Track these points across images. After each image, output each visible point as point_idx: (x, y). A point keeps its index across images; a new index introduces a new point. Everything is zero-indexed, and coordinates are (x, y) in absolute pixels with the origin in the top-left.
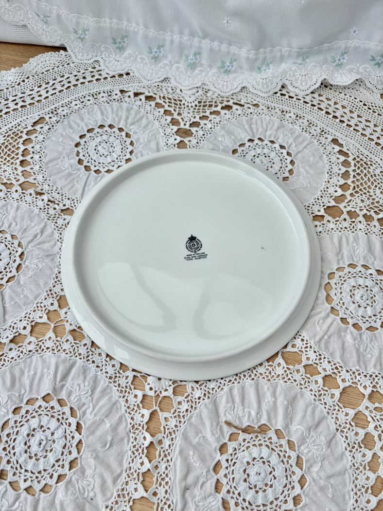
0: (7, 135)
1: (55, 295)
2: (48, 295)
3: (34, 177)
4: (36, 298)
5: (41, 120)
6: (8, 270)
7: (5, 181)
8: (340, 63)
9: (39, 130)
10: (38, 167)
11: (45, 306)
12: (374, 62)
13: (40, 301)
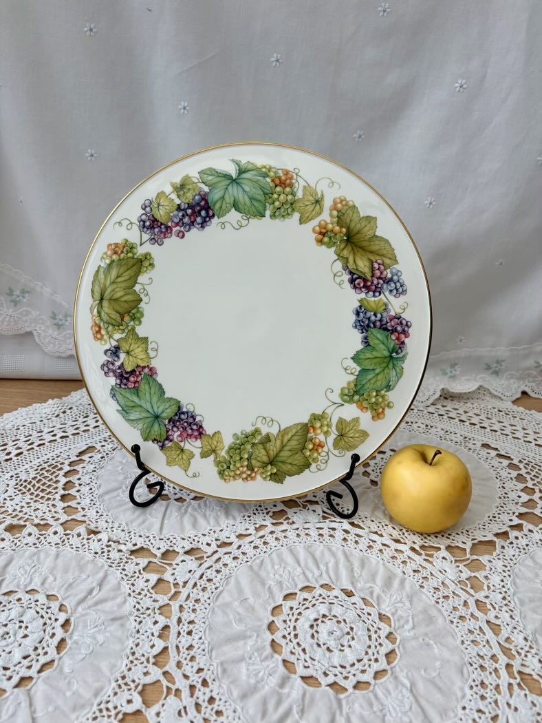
0: (40, 468)
1: (132, 685)
2: (120, 686)
3: (83, 513)
4: (96, 695)
5: (90, 449)
6: (40, 651)
7: (37, 521)
8: (452, 375)
9: (88, 460)
10: (88, 501)
11: (116, 708)
12: (490, 371)
13: (105, 698)
